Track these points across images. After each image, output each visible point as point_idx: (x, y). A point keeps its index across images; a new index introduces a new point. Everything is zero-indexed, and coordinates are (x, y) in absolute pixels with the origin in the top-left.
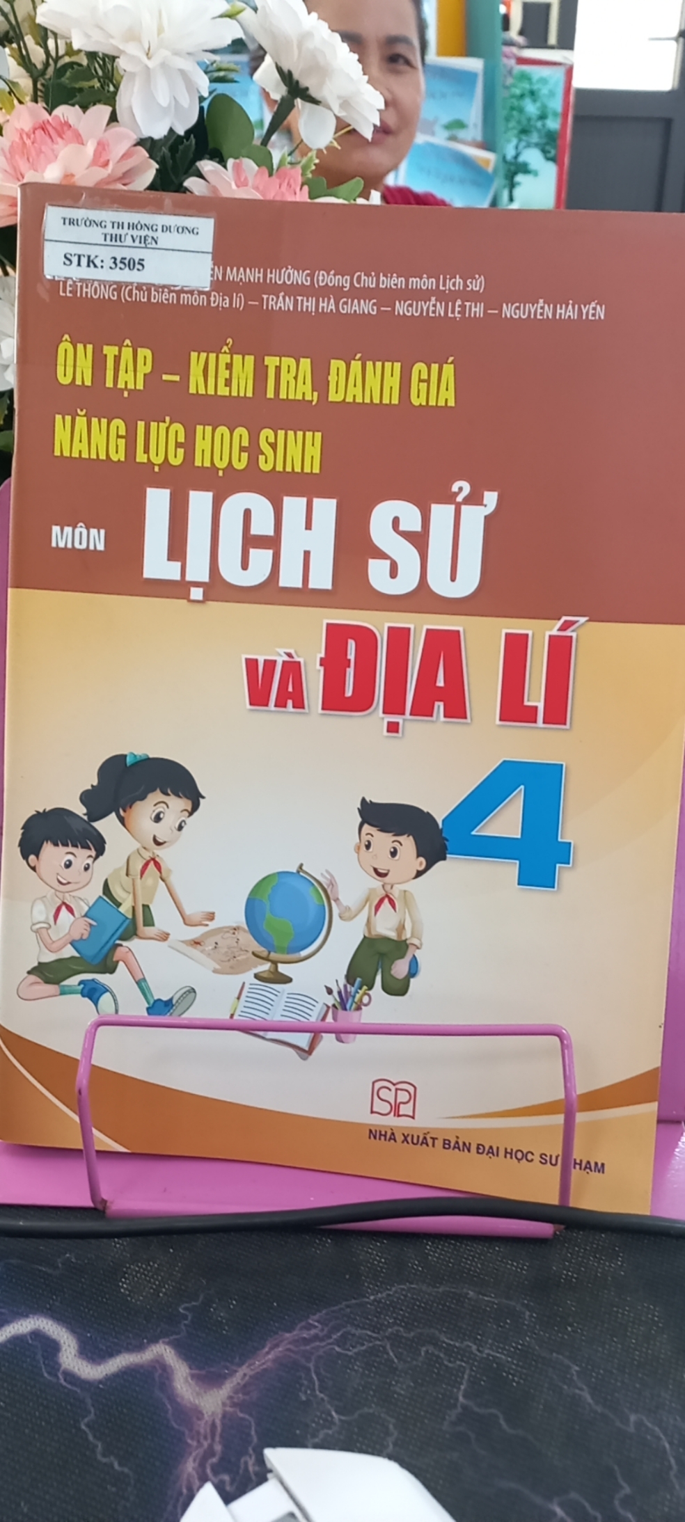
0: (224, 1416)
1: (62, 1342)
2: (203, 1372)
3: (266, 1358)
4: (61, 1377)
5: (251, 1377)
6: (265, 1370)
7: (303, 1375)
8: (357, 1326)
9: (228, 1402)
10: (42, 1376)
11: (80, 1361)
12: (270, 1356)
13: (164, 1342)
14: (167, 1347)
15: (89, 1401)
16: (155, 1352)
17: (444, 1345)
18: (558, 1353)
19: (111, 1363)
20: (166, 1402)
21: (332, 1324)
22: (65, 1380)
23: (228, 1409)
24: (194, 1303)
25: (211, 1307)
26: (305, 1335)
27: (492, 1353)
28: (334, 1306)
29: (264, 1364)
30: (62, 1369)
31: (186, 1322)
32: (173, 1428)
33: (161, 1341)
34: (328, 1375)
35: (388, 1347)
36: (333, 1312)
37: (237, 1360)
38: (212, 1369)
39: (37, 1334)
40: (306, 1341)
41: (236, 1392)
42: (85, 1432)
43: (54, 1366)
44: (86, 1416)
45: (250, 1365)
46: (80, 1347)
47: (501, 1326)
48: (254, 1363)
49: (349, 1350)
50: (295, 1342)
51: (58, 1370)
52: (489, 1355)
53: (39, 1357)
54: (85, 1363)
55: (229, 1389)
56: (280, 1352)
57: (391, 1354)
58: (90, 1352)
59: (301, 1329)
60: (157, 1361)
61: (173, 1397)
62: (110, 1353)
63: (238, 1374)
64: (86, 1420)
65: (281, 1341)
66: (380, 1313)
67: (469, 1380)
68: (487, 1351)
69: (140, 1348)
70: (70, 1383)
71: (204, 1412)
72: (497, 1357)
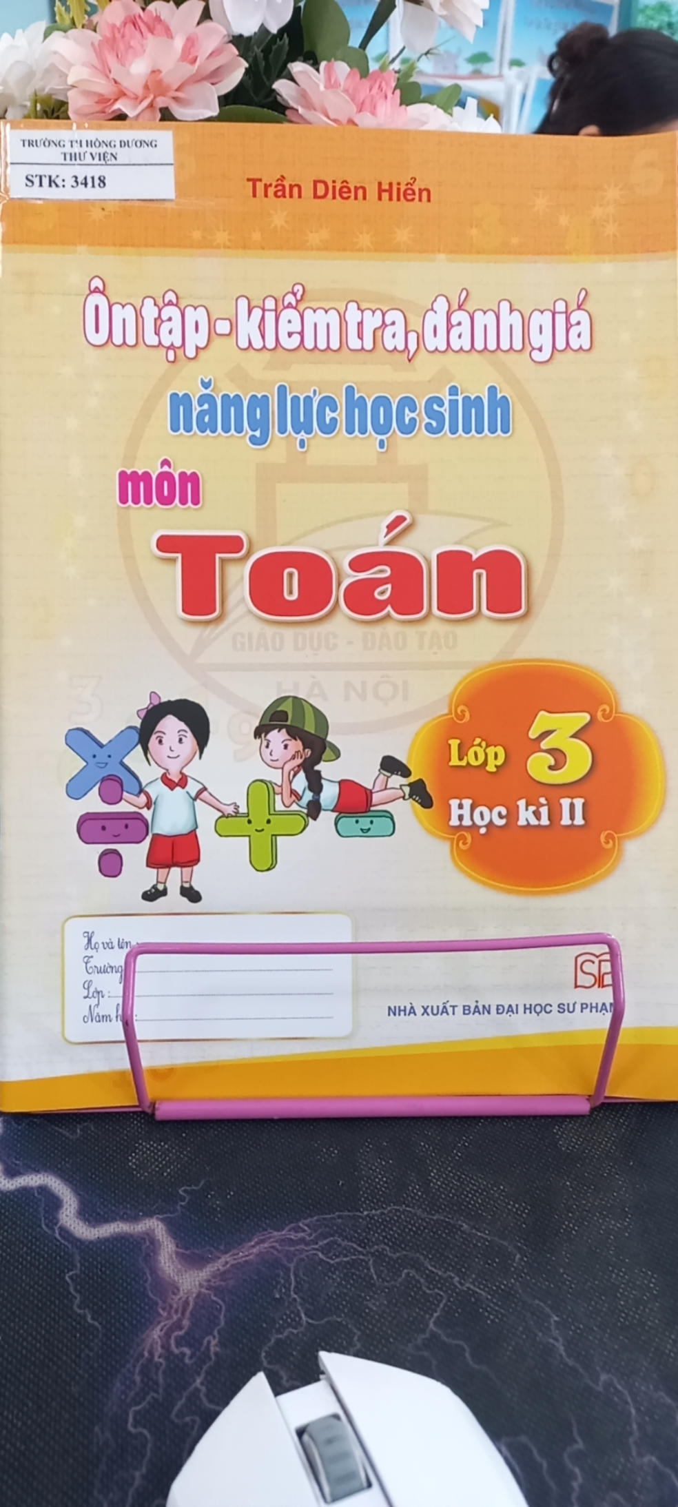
0: (198, 1296)
1: (65, 1201)
2: (188, 1252)
3: (251, 1250)
4: (57, 1231)
5: (232, 1266)
6: (246, 1261)
7: (281, 1273)
8: (345, 1238)
9: (205, 1284)
10: (40, 1226)
11: (77, 1221)
12: (254, 1250)
13: (158, 1218)
14: (159, 1223)
15: (78, 1258)
16: (148, 1225)
17: (427, 1272)
18: (540, 1300)
19: (104, 1228)
20: (148, 1272)
21: (319, 1231)
22: (60, 1234)
23: (203, 1290)
24: (195, 1188)
25: (209, 1194)
26: (292, 1237)
27: (472, 1287)
28: (326, 1214)
29: (247, 1256)
30: (60, 1224)
31: (183, 1204)
32: (148, 1296)
33: (155, 1217)
34: (305, 1278)
35: (371, 1262)
36: (324, 1219)
37: (222, 1248)
38: (197, 1251)
39: (43, 1190)
40: (291, 1242)
41: (214, 1277)
42: (68, 1284)
43: (53, 1220)
44: (72, 1270)
45: (234, 1255)
46: (79, 1207)
47: (489, 1264)
48: (238, 1254)
49: (333, 1260)
50: (282, 1241)
51: (56, 1224)
52: (468, 1288)
53: (41, 1209)
54: (81, 1224)
55: (208, 1273)
56: (266, 1248)
57: (372, 1270)
58: (89, 1214)
59: (290, 1231)
60: (148, 1234)
61: (154, 1270)
62: (107, 1220)
63: (220, 1261)
64: (71, 1273)
65: (270, 1238)
66: (369, 1229)
67: (443, 1309)
68: (467, 1285)
69: (134, 1219)
70: (63, 1238)
71: (181, 1289)
72: (477, 1292)
